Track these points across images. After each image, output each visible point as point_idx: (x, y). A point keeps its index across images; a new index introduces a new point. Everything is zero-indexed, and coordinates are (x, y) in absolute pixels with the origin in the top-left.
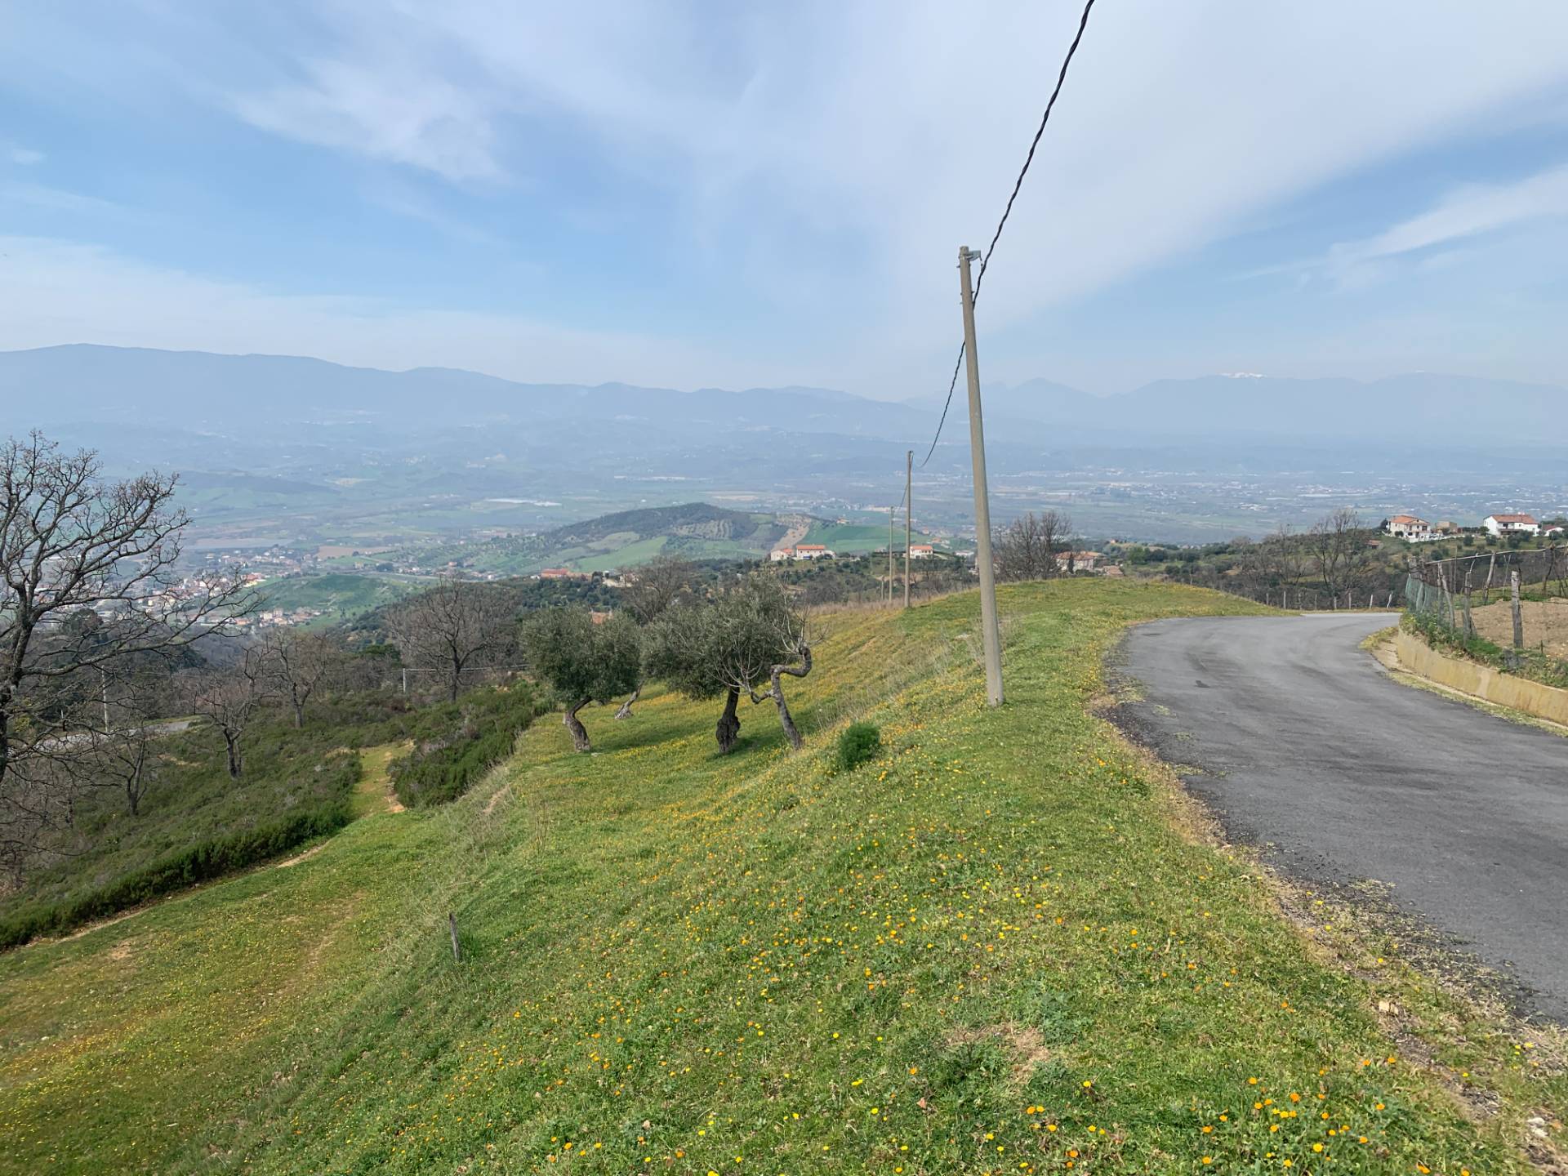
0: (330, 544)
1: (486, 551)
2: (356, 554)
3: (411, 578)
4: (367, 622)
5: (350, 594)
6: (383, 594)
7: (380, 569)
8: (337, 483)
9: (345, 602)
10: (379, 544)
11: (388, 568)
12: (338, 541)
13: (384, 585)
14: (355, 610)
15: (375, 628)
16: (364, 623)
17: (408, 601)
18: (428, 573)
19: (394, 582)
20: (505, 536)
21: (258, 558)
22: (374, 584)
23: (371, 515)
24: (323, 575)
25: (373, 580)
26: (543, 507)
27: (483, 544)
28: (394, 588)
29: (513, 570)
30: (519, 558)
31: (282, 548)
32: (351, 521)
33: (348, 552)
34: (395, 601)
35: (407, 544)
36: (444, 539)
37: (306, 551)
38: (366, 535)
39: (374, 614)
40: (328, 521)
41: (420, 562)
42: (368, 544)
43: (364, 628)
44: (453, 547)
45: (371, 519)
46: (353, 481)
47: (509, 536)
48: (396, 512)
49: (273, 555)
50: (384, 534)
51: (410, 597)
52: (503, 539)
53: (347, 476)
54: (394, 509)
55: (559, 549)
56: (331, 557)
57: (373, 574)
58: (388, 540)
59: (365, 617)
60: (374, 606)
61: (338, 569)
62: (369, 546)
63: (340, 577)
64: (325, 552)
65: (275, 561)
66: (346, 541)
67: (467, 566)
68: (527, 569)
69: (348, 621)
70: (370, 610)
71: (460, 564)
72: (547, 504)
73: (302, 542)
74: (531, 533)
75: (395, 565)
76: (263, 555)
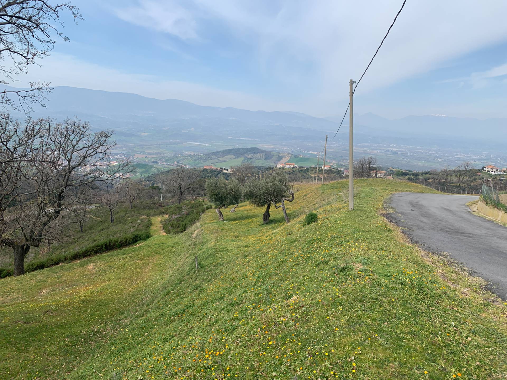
0: (138, 153)
1: (187, 159)
2: (146, 157)
3: (163, 166)
4: (149, 179)
5: (143, 170)
6: (154, 170)
7: (154, 162)
8: (142, 134)
9: (142, 172)
10: (153, 154)
11: (156, 162)
12: (141, 152)
13: (155, 167)
14: (145, 175)
15: (151, 181)
16: (148, 179)
17: (162, 173)
18: (168, 165)
19: (158, 167)
20: (193, 154)
21: (116, 156)
22: (151, 167)
23: (152, 145)
24: (136, 163)
25: (151, 166)
26: (205, 146)
27: (186, 157)
28: (157, 169)
29: (195, 165)
30: (197, 162)
31: (123, 154)
32: (145, 147)
33: (144, 156)
34: (158, 173)
35: (162, 155)
36: (174, 154)
37: (131, 155)
38: (150, 151)
39: (151, 176)
40: (138, 146)
41: (166, 161)
42: (150, 154)
43: (148, 180)
44: (176, 157)
46: (146, 134)
47: (194, 154)
48: (159, 145)
49: (120, 156)
50: (155, 151)
51: (162, 172)
52: (192, 155)
53: (144, 132)
54: (158, 143)
55: (210, 160)
56: (137, 158)
57: (151, 164)
58: (157, 154)
59: (149, 177)
60: (151, 174)
61: (140, 161)
63: (141, 164)
64: (137, 156)
65: (121, 158)
66: (143, 153)
67: (181, 163)
68: (199, 165)
69: (143, 178)
70: (150, 175)
71: (178, 162)
72: (207, 145)
73: (129, 152)
74: (201, 154)
75: (158, 161)
76: (117, 156)
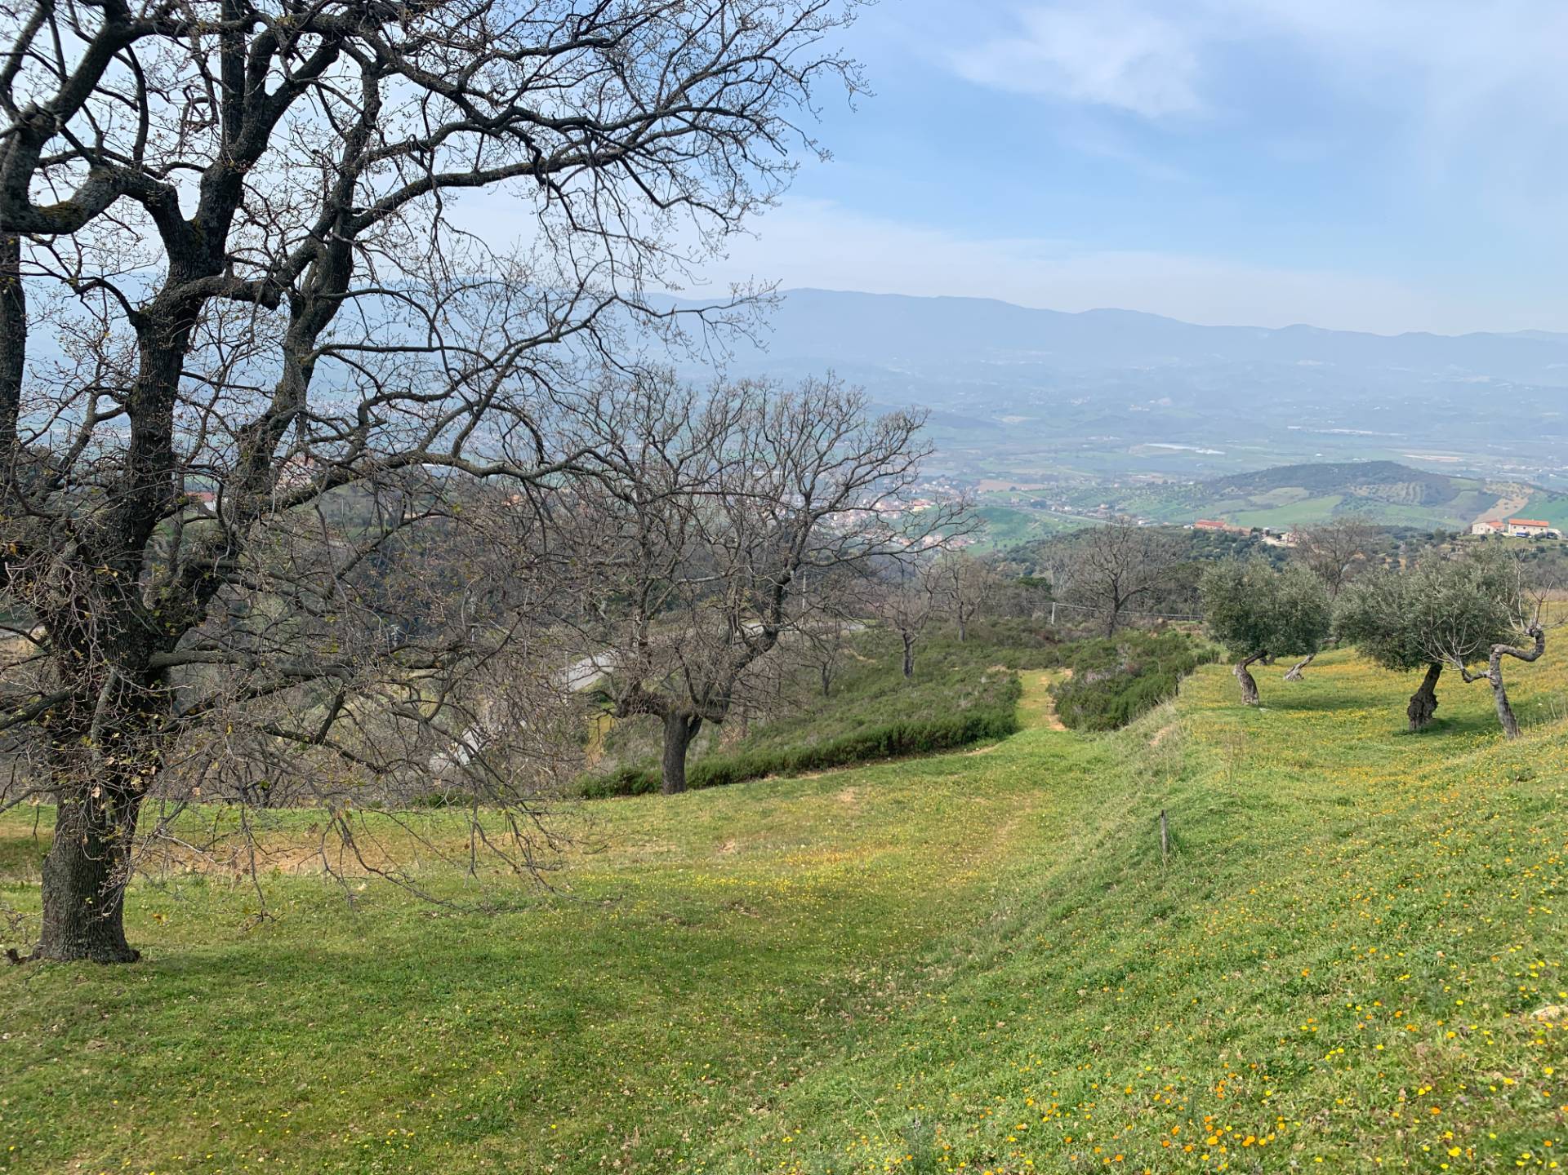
0: (991, 478)
1: (1140, 496)
2: (1013, 489)
3: (1065, 518)
4: (1017, 555)
5: (1003, 527)
6: (1033, 532)
7: (1034, 505)
8: (1005, 420)
9: (998, 534)
10: (1035, 481)
11: (1041, 505)
12: (999, 475)
13: (1036, 521)
14: (1007, 542)
15: (1024, 561)
16: (1014, 555)
17: (1060, 538)
18: (1079, 513)
19: (1046, 519)
20: (1160, 482)
21: (926, 486)
22: (1027, 519)
23: (1031, 453)
24: (981, 507)
25: (1026, 516)
26: (1205, 455)
27: (1137, 489)
28: (1045, 525)
29: (1165, 518)
30: (1174, 505)
31: (947, 479)
32: (1013, 457)
33: (1007, 486)
34: (1045, 537)
35: (1063, 484)
36: (1099, 480)
37: (969, 483)
38: (1026, 471)
39: (1025, 548)
40: (990, 456)
41: (1073, 502)
42: (1026, 480)
43: (1014, 560)
44: (1107, 490)
45: (1031, 457)
46: (1017, 419)
47: (1165, 482)
48: (1056, 452)
49: (940, 484)
50: (1041, 472)
51: (1060, 535)
52: (1158, 485)
53: (1012, 414)
54: (1053, 447)
55: (1215, 501)
56: (988, 491)
57: (1027, 509)
58: (1046, 478)
59: (1016, 550)
60: (1025, 540)
61: (995, 501)
62: (1026, 482)
63: (996, 510)
64: (985, 485)
65: (940, 490)
66: (1006, 475)
67: (1119, 510)
68: (1179, 519)
69: (999, 551)
70: (1021, 544)
71: (1111, 507)
72: (1210, 452)
73: (965, 474)
74: (1189, 480)
75: (1049, 503)
76: (930, 483)
